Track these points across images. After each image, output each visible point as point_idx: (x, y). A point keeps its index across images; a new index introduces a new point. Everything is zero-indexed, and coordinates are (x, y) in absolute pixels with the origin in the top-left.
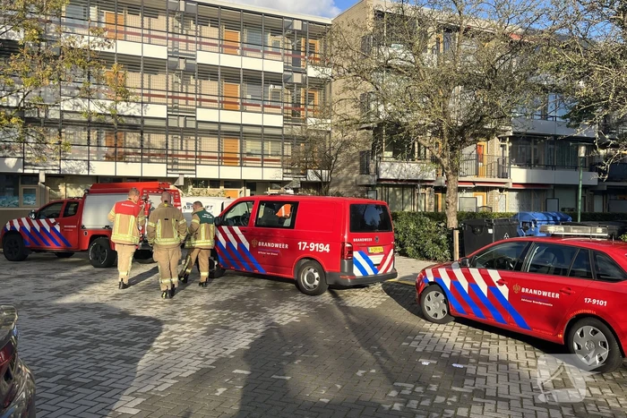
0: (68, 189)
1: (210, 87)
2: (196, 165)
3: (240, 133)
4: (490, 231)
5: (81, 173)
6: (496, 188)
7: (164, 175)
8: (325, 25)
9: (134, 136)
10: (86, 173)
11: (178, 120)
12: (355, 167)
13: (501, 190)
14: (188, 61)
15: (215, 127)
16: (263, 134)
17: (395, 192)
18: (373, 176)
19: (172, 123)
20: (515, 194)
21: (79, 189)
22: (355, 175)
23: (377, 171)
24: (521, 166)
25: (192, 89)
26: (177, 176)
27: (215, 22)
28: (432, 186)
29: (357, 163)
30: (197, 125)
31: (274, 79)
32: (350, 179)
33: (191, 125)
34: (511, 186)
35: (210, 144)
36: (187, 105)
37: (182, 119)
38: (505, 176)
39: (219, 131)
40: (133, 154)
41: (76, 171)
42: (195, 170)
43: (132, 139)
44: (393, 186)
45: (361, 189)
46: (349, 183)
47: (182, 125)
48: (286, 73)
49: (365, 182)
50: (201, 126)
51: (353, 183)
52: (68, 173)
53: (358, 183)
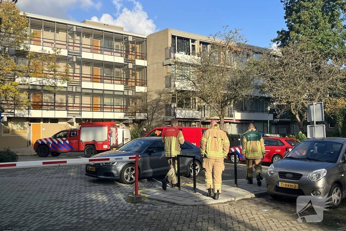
0: (13, 125)
1: (87, 70)
2: (81, 111)
3: (102, 94)
4: (239, 140)
5: (25, 116)
6: (227, 122)
7: (66, 117)
8: (143, 38)
9: (47, 96)
10: (27, 116)
11: (72, 88)
12: (163, 112)
13: (230, 123)
14: (77, 57)
15: (90, 91)
16: (113, 95)
17: (182, 124)
18: (173, 116)
19: (70, 89)
20: (236, 125)
21: (18, 125)
22: (163, 116)
23: (175, 114)
24: (238, 111)
25: (77, 71)
26: (72, 117)
27: (88, 35)
28: (199, 122)
29: (163, 110)
30: (81, 90)
31: (119, 66)
32: (160, 118)
33: (79, 90)
34: (235, 121)
35: (87, 100)
36: (73, 79)
37: (74, 87)
38: (231, 116)
39: (92, 94)
40: (46, 106)
41: (23, 115)
42: (81, 114)
43: (46, 97)
44: (181, 121)
45: (166, 123)
46: (159, 120)
47: (74, 91)
48: (125, 63)
49: (169, 120)
50: (84, 91)
51: (161, 120)
52: (18, 116)
53: (165, 120)
